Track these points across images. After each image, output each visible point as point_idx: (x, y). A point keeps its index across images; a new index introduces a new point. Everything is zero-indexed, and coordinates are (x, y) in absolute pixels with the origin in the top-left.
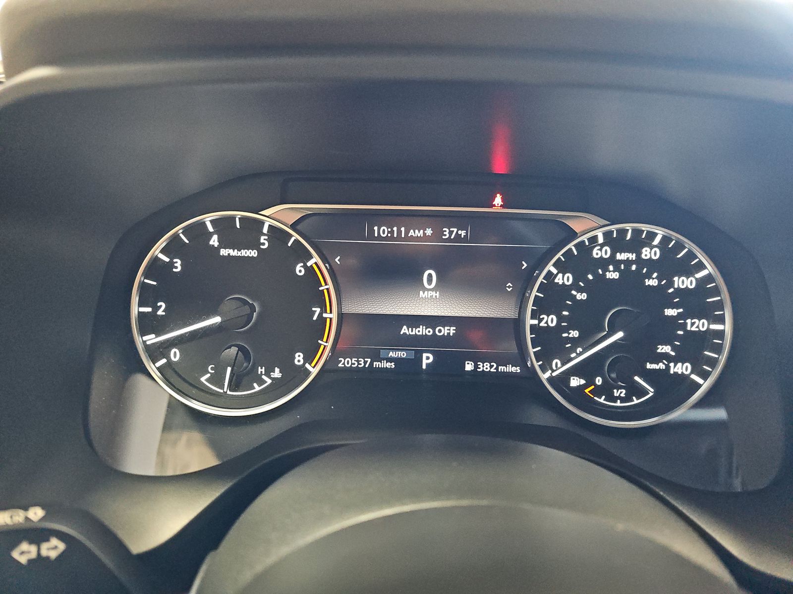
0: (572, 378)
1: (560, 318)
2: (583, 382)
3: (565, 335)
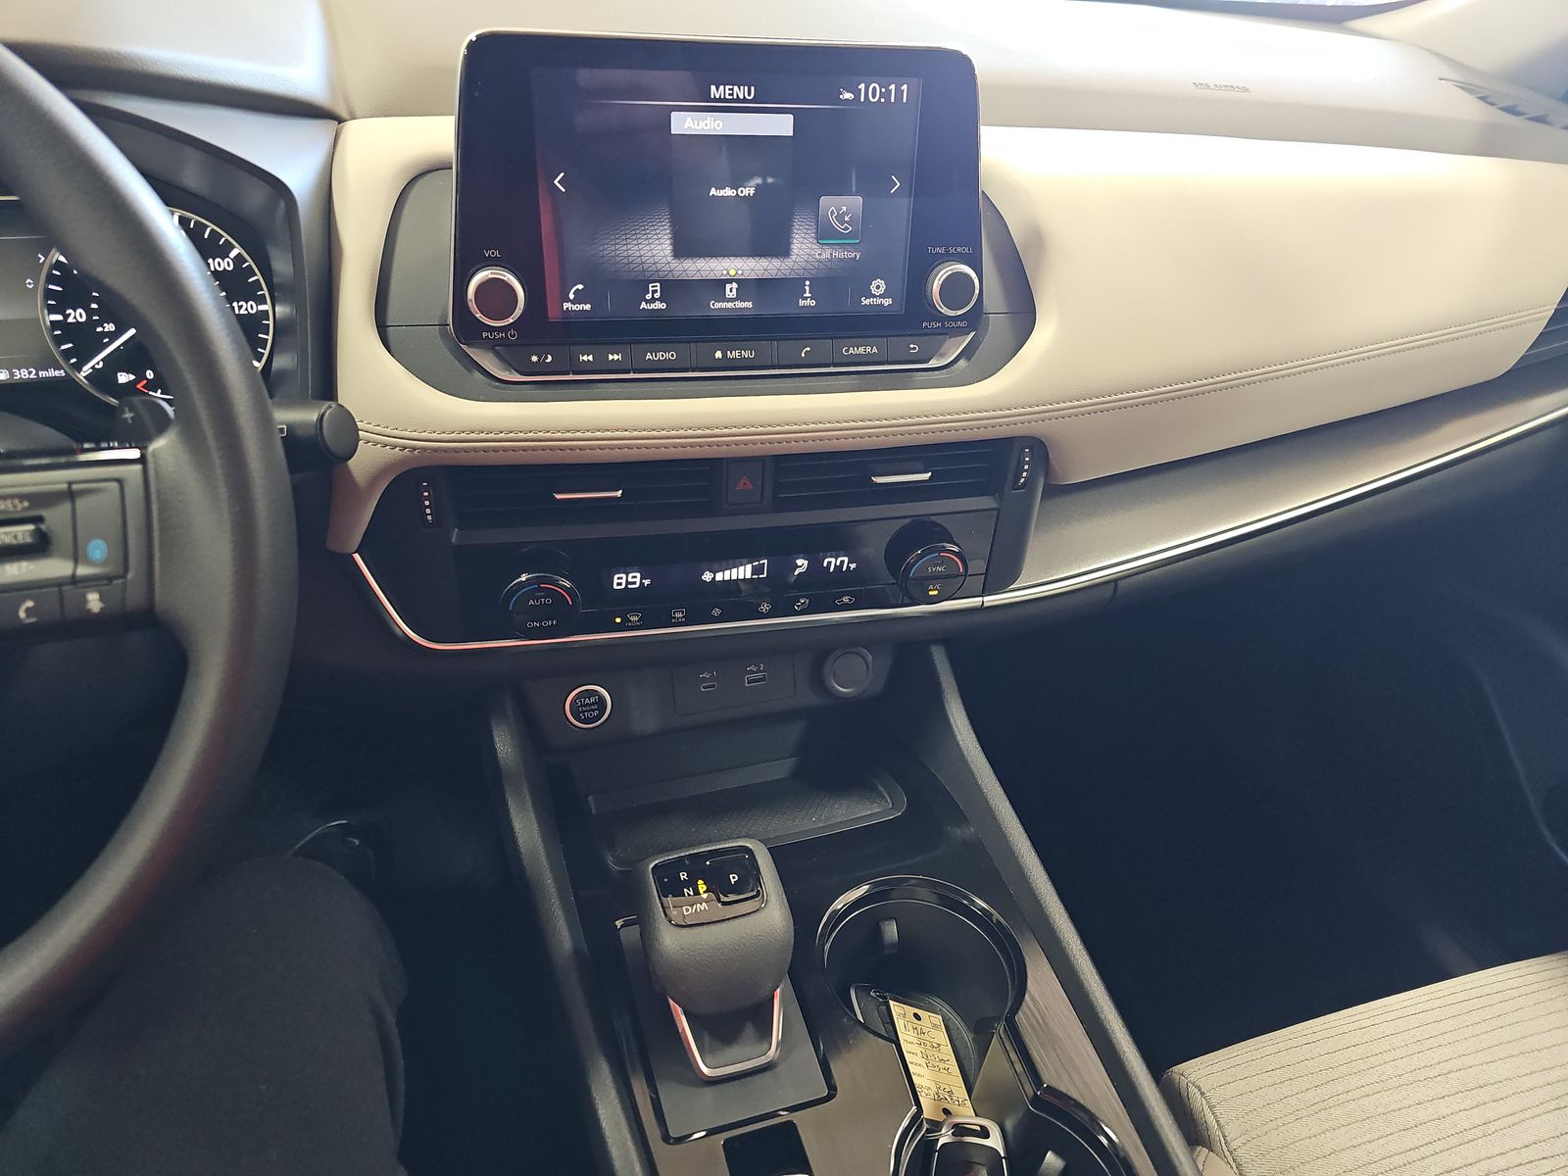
0: (119, 374)
1: (90, 312)
2: (132, 377)
3: (99, 329)
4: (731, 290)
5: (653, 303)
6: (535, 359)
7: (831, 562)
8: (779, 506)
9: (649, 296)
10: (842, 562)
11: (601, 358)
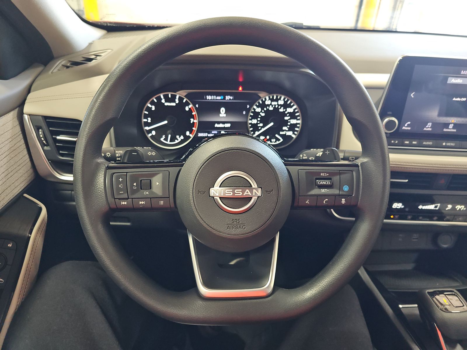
0: (261, 137)
3: (259, 125)
4: (451, 126)
5: (428, 128)
6: (393, 142)
7: (458, 207)
8: (449, 188)
9: (427, 127)
10: (462, 207)
11: (411, 142)
